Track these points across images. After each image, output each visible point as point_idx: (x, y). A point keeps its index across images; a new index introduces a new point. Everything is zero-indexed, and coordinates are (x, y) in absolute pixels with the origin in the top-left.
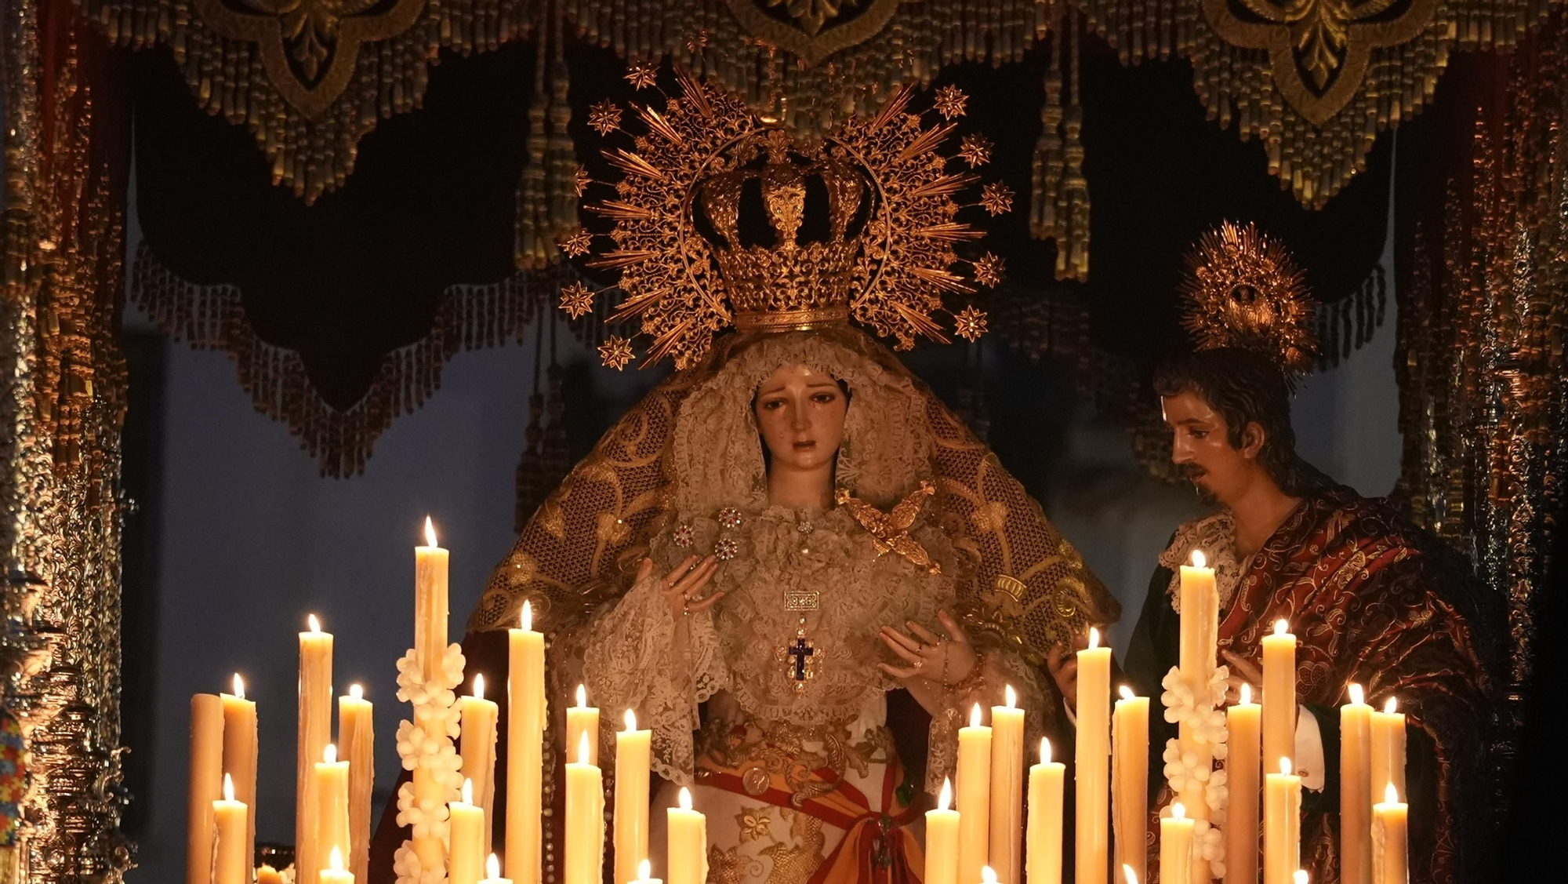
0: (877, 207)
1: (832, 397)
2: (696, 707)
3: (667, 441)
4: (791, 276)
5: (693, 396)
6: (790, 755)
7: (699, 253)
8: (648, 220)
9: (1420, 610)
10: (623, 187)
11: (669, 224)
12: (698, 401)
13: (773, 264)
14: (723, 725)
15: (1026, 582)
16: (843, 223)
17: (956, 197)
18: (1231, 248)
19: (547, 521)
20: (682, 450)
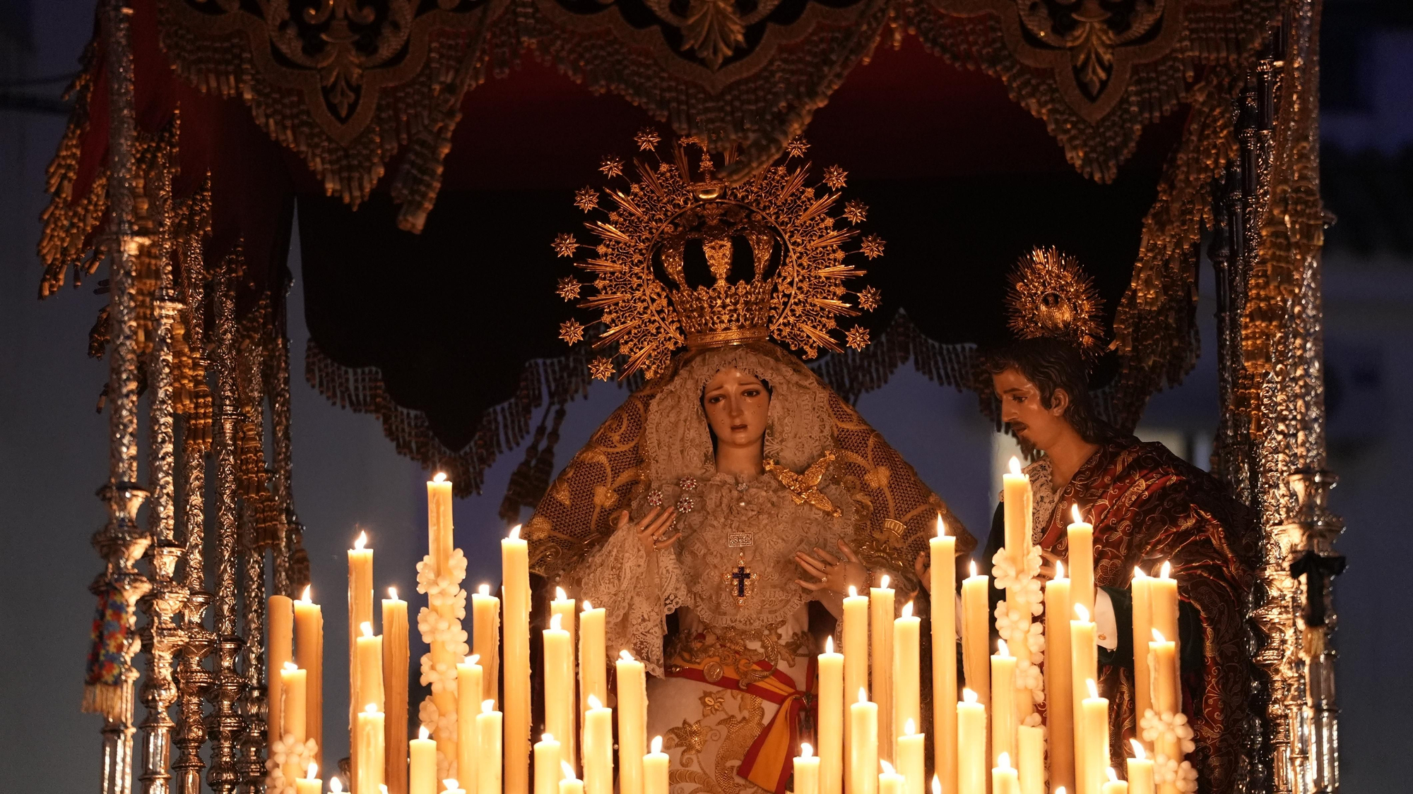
0: (786, 256)
1: (758, 393)
2: (664, 619)
3: (641, 431)
4: (724, 306)
5: (658, 397)
6: (737, 652)
7: (659, 295)
8: (621, 273)
9: (1187, 517)
10: (601, 249)
11: (636, 274)
12: (662, 400)
13: (710, 297)
14: (689, 634)
15: (905, 524)
16: (760, 267)
17: (843, 247)
18: (1041, 267)
19: (557, 493)
20: (652, 437)
